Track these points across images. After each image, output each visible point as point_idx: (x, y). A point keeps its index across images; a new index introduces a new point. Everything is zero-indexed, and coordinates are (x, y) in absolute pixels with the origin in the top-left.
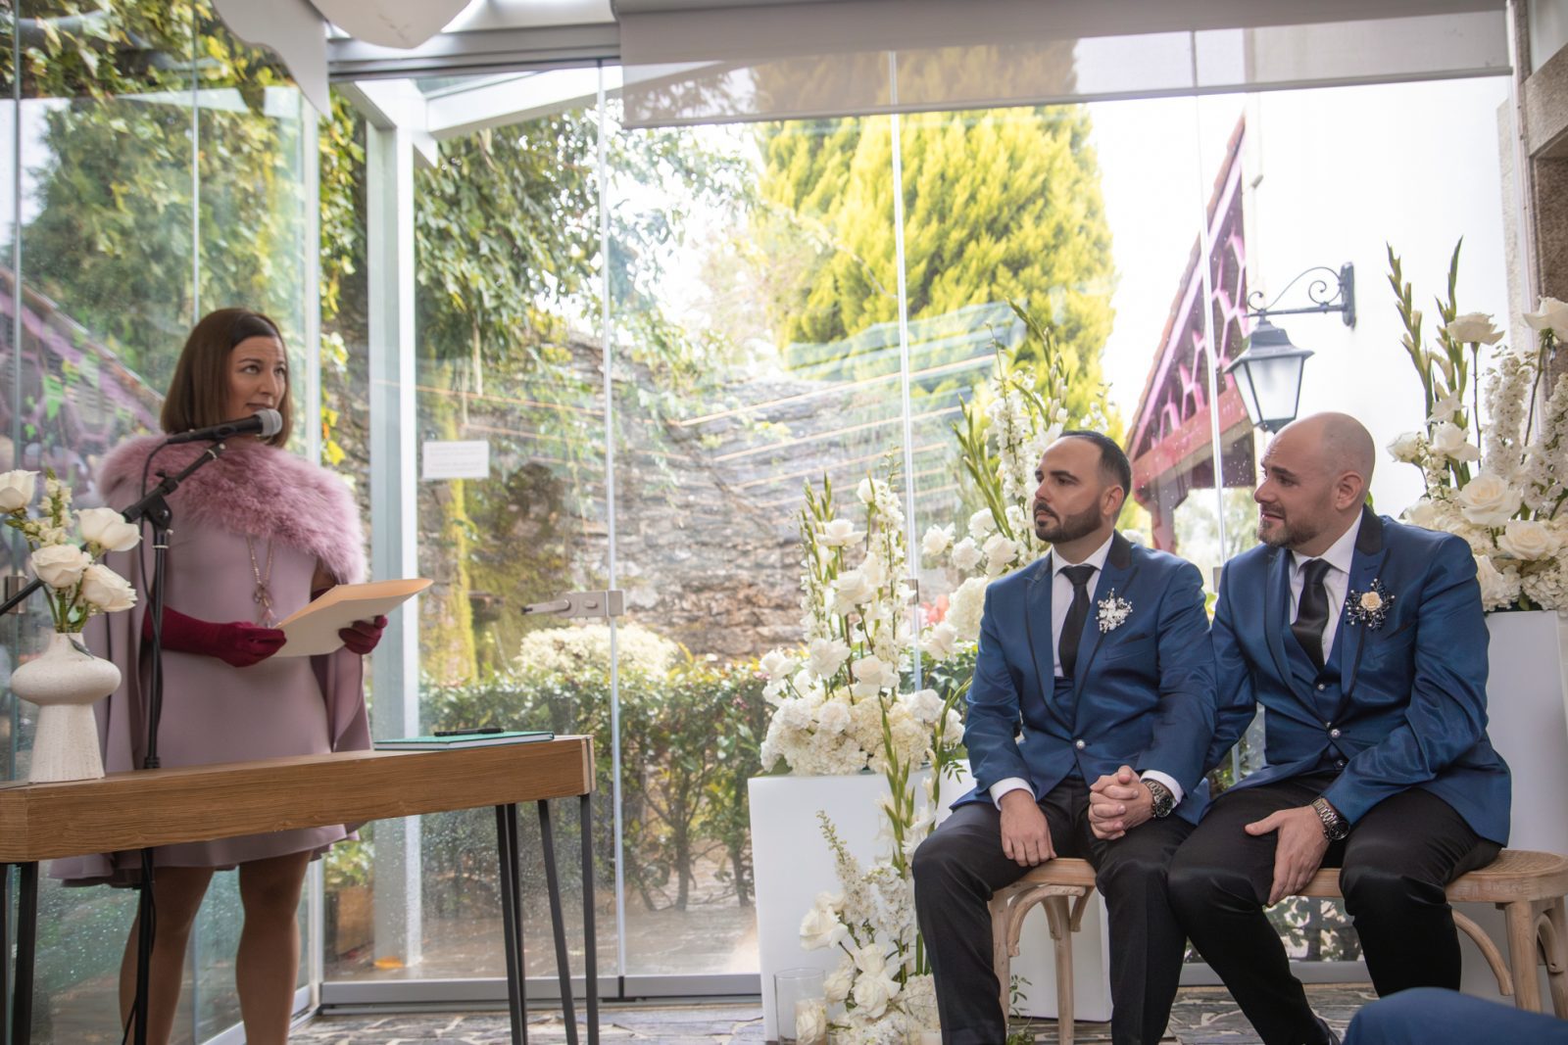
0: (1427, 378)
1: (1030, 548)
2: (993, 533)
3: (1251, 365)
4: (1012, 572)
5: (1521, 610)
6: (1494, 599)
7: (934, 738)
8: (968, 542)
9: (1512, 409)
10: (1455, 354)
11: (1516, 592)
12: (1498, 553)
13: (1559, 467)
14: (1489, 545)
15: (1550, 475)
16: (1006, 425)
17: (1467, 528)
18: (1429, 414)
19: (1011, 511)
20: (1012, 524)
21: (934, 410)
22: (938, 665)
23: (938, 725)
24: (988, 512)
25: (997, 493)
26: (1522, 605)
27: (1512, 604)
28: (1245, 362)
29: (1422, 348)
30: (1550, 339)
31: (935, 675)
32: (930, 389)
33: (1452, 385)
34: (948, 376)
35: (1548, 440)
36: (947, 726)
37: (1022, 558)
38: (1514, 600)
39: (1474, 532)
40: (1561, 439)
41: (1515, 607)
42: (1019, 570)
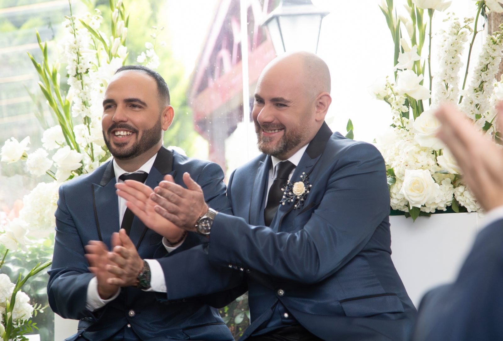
0: (396, 35)
1: (93, 159)
2: (63, 145)
3: (281, 20)
4: (78, 178)
5: (453, 212)
6: (434, 203)
7: (4, 316)
8: (40, 153)
9: (454, 61)
10: (417, 18)
11: (450, 199)
12: (438, 169)
13: (483, 106)
14: (432, 162)
15: (477, 112)
16: (75, 57)
17: (418, 150)
18: (396, 62)
19: (79, 130)
20: (78, 140)
21: (21, 43)
22: (13, 258)
23: (8, 303)
24: (59, 128)
25: (66, 114)
26: (454, 208)
27: (447, 207)
28: (276, 18)
29: (393, 12)
30: (484, 9)
31: (9, 265)
32: (18, 25)
33: (414, 42)
34: (34, 15)
35: (477, 86)
36: (16, 305)
37: (86, 168)
38: (449, 204)
39: (422, 152)
40: (485, 84)
41: (449, 210)
42: (84, 176)
